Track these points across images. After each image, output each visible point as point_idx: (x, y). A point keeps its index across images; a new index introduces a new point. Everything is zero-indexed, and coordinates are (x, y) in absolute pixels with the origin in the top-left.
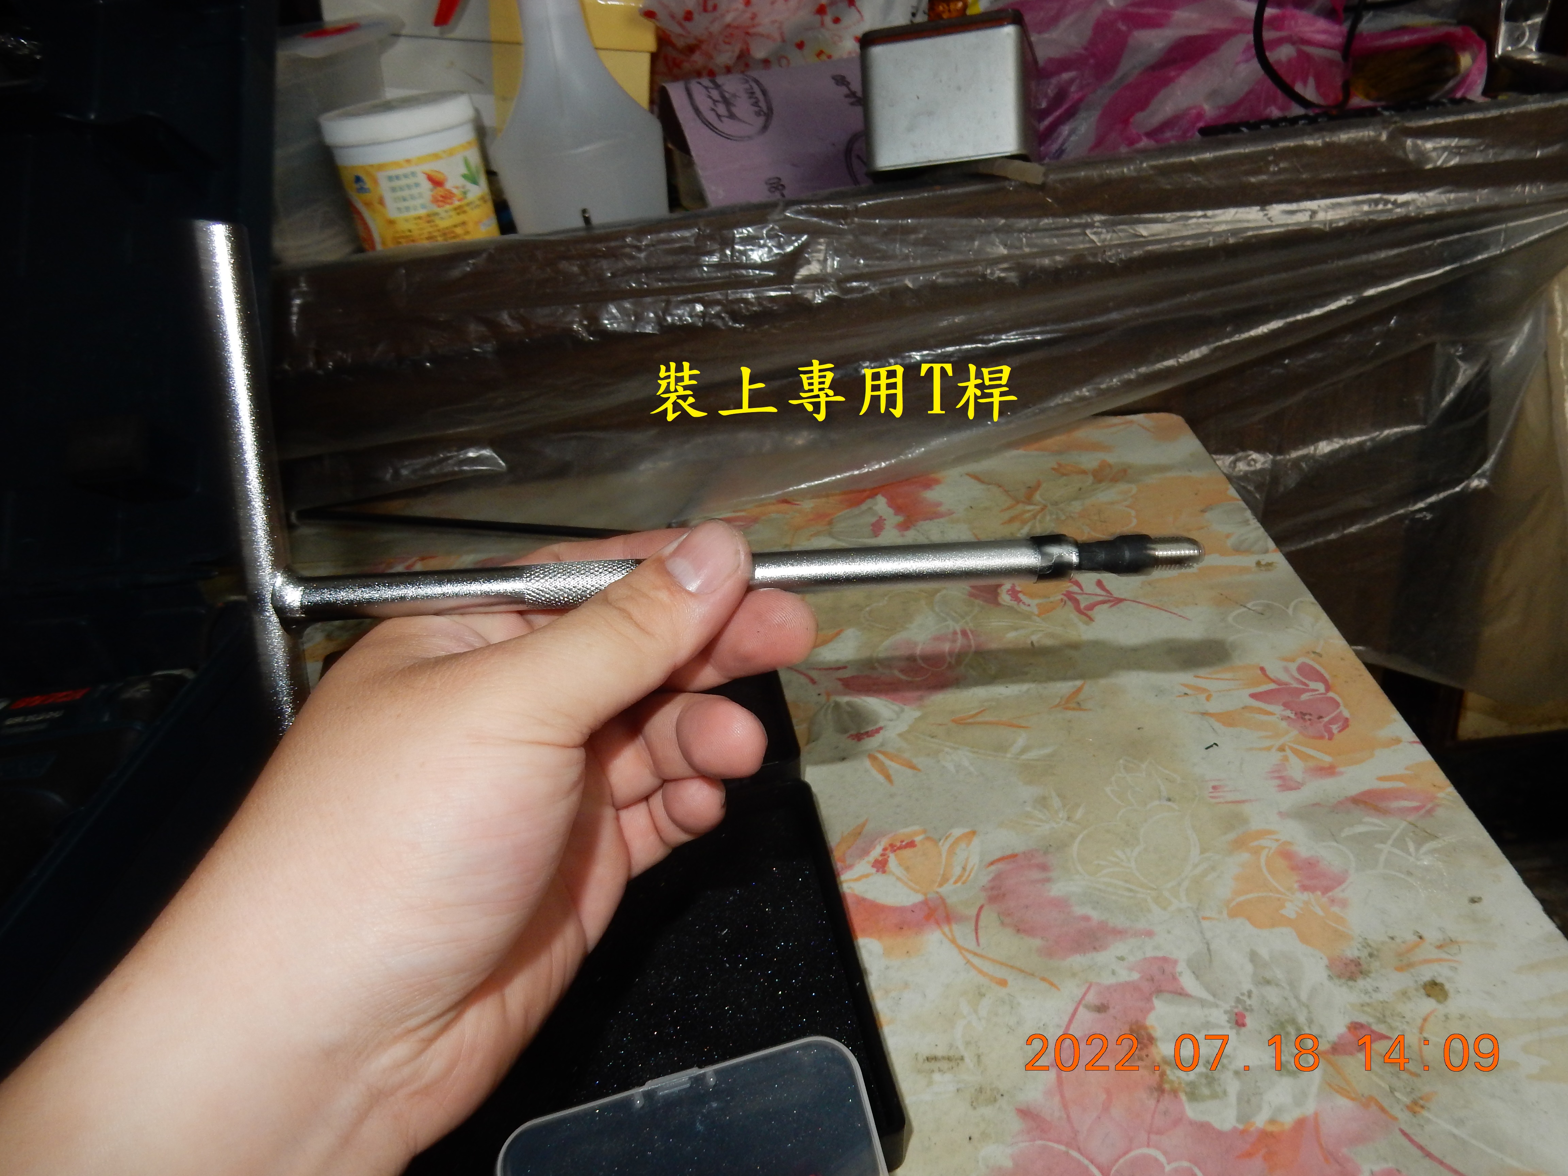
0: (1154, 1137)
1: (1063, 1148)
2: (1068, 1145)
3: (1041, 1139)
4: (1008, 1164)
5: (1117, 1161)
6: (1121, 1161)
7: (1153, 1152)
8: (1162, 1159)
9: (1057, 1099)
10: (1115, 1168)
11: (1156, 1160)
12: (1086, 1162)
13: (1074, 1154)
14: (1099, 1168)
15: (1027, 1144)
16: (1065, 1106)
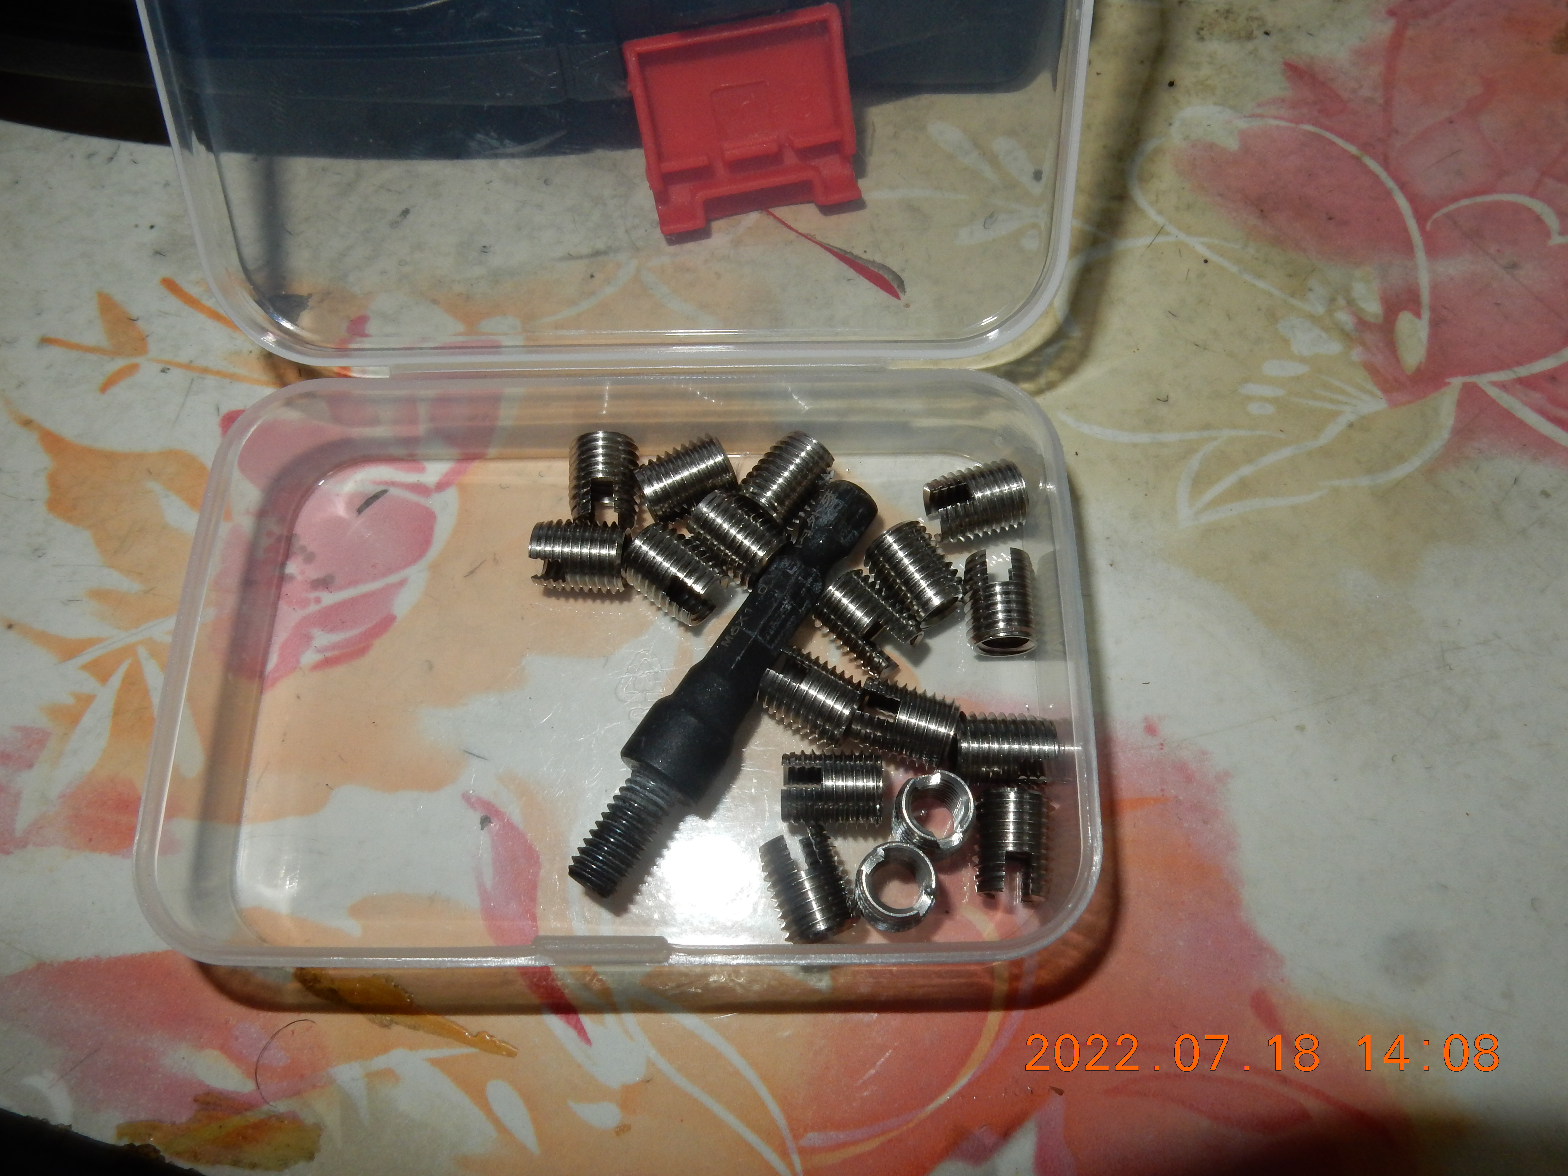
0: (1550, 182)
1: (1353, 149)
2: (1365, 147)
3: (1316, 124)
4: (1232, 144)
5: (1455, 199)
6: (1464, 202)
7: (1537, 206)
8: (1552, 221)
9: (1376, 70)
10: (1445, 210)
11: (1538, 220)
12: (1390, 184)
13: (1373, 165)
14: (1412, 199)
15: (1283, 124)
16: (1388, 83)
